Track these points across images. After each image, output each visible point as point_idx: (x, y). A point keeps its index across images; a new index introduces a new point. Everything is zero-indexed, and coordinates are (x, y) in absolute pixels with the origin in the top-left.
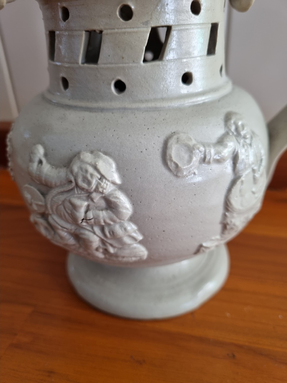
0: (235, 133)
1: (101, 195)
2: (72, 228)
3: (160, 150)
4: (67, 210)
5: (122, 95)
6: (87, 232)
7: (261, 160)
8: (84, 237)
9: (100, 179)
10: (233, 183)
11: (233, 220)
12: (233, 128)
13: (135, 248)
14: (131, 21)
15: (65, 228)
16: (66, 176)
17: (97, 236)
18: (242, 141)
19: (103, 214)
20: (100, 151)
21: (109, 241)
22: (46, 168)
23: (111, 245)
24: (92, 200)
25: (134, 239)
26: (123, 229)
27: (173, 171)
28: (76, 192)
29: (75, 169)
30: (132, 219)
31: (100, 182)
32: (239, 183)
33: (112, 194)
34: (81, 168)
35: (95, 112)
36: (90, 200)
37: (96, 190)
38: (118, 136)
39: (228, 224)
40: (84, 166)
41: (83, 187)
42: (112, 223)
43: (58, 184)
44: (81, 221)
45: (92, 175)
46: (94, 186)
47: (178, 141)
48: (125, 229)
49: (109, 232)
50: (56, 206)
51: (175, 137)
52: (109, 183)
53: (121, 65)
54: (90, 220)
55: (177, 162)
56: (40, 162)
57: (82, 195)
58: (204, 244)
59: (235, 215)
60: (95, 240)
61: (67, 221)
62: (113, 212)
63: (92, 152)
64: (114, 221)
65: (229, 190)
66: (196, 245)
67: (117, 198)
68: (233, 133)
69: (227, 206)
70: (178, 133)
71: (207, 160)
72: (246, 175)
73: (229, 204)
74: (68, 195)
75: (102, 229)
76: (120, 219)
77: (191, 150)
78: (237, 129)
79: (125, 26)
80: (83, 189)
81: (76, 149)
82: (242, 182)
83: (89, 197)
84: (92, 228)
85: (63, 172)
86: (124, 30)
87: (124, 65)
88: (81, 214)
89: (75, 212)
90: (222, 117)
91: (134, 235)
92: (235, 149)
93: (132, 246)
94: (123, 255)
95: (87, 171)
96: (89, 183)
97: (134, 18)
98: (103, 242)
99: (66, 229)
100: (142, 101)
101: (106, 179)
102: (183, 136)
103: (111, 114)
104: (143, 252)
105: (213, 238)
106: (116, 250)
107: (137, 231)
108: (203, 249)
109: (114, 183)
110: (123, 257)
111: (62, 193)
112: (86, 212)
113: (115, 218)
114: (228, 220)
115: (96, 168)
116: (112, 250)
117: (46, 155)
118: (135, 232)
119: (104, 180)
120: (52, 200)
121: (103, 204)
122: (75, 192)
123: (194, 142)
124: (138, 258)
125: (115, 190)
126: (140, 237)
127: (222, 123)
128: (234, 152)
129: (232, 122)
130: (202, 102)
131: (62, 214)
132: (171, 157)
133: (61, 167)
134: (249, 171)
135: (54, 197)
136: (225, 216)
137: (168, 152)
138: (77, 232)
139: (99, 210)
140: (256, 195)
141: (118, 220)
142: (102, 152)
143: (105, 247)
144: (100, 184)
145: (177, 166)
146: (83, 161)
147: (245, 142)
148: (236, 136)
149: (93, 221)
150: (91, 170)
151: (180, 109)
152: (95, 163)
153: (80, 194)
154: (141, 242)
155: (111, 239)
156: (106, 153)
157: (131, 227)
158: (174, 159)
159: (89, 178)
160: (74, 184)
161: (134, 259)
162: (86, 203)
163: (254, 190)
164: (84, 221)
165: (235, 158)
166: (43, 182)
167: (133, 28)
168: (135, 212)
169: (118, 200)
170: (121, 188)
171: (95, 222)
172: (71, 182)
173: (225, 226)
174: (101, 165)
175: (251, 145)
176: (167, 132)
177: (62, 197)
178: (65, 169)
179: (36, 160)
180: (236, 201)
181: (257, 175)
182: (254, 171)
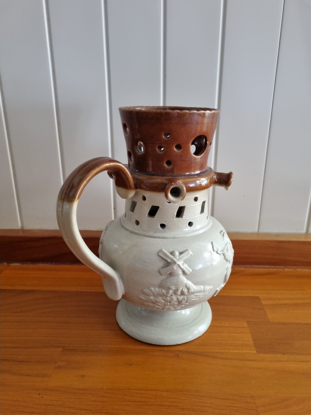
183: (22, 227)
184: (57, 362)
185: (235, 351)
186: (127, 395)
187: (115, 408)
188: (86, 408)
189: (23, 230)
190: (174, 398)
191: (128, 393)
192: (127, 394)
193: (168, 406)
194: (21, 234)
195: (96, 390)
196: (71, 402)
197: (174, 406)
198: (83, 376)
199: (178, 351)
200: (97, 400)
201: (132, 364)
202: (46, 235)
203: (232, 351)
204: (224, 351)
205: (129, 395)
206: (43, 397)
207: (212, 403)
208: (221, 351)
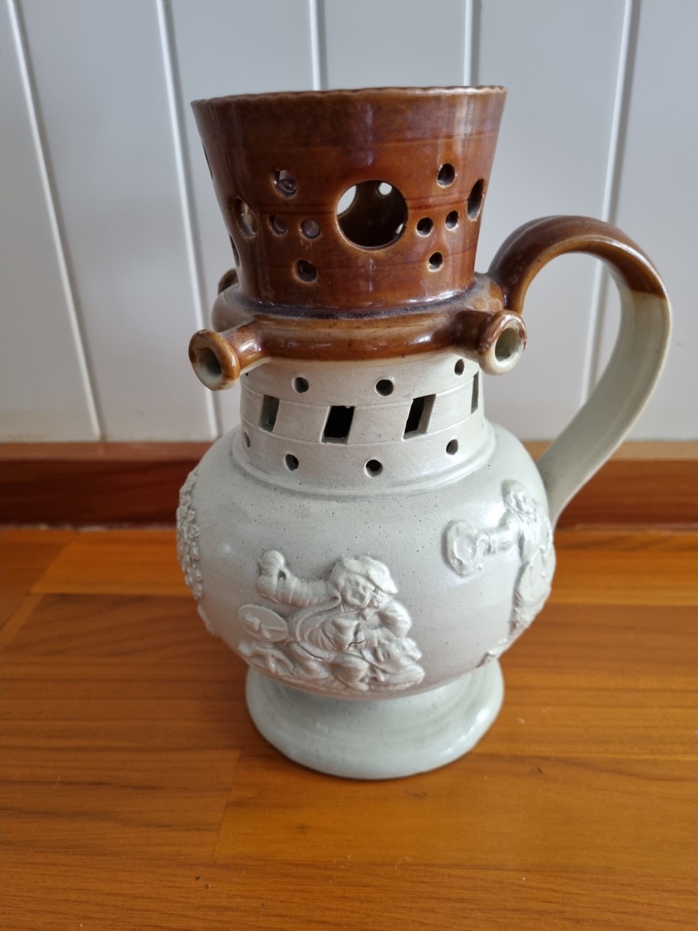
0: (517, 509)
1: (375, 611)
2: (330, 656)
3: (439, 546)
4: (328, 634)
5: (377, 478)
6: (353, 659)
7: (548, 535)
8: (350, 665)
9: (374, 591)
10: (522, 571)
11: (524, 616)
12: (513, 504)
13: (411, 671)
14: (390, 396)
15: (318, 657)
16: (327, 592)
17: (367, 661)
18: (525, 518)
19: (377, 633)
20: (367, 555)
21: (382, 666)
22: (294, 583)
23: (384, 672)
24: (364, 618)
25: (412, 658)
26: (400, 648)
27: (457, 569)
28: (343, 610)
29: (342, 582)
30: (411, 634)
31: (375, 594)
32: (527, 570)
33: (389, 607)
34: (349, 581)
35: (345, 501)
36: (360, 618)
37: (371, 605)
38: (385, 535)
39: (517, 622)
40: (353, 577)
41: (354, 603)
42: (387, 643)
43: (315, 601)
44: (347, 646)
45: (365, 588)
46: (367, 601)
47: (458, 533)
48: (403, 648)
49: (384, 655)
50: (310, 630)
51: (454, 528)
52: (384, 594)
53: (378, 444)
54: (360, 642)
55: (461, 558)
56: (282, 575)
57: (350, 614)
58: (491, 652)
59: (525, 609)
60: (363, 668)
61: (325, 648)
62: (390, 629)
63: (357, 558)
64: (389, 640)
65: (518, 581)
66: (481, 654)
67: (395, 611)
68: (514, 510)
69: (517, 600)
70: (456, 522)
71: (492, 550)
72: (533, 558)
73: (519, 598)
74: (330, 615)
75: (375, 653)
76: (398, 636)
77: (473, 540)
78: (518, 505)
79: (384, 402)
80: (353, 606)
81: (333, 556)
82: (531, 568)
83: (360, 614)
84: (361, 652)
85: (320, 587)
86: (382, 406)
87: (381, 444)
88: (349, 637)
89: (342, 636)
90: (498, 490)
91: (411, 653)
92: (520, 530)
93: (407, 669)
94: (396, 681)
95: (357, 584)
96: (362, 598)
97: (394, 392)
98: (372, 668)
99: (321, 658)
100: (402, 484)
101: (382, 590)
102: (462, 525)
103: (367, 503)
104: (419, 673)
105: (500, 642)
106: (388, 676)
107: (415, 649)
108: (489, 658)
109: (390, 594)
110: (395, 685)
111: (320, 613)
112: (356, 634)
113: (392, 635)
114: (518, 618)
115: (368, 578)
116: (382, 678)
117: (288, 564)
118: (413, 649)
119: (379, 591)
120: (303, 623)
121: (376, 619)
122: (340, 610)
123: (476, 531)
124: (413, 683)
125: (391, 602)
126: (418, 655)
127: (501, 498)
128: (519, 534)
129: (511, 495)
130: (470, 473)
131: (319, 640)
132: (453, 553)
133: (314, 580)
134: (538, 552)
135: (306, 619)
136: (514, 612)
137: (449, 547)
138: (339, 661)
139: (372, 629)
140: (547, 579)
141: (395, 638)
142: (369, 556)
143: (374, 675)
144: (375, 597)
145: (460, 563)
146: (349, 571)
147: (529, 518)
148: (518, 513)
149: (364, 643)
150: (362, 581)
151: (449, 488)
152: (367, 572)
153: (348, 612)
154: (419, 662)
155: (385, 663)
156: (375, 558)
157: (409, 644)
158: (457, 555)
159: (362, 591)
160: (340, 601)
161: (408, 685)
162: (356, 623)
163: (544, 574)
164: (353, 645)
165: (521, 541)
166: (290, 601)
167: (393, 402)
168: (414, 625)
169: (397, 614)
170: (397, 598)
171: (366, 646)
172: (335, 598)
173: (513, 625)
174: (374, 574)
175: (535, 520)
176: (443, 523)
177: (321, 619)
178: (322, 581)
179: (275, 573)
180: (527, 593)
181: (546, 556)
182: (542, 551)
183: (103, 436)
184: (230, 790)
185: (688, 758)
186: (423, 882)
187: (399, 919)
188: (323, 919)
189: (104, 444)
190: (550, 890)
191: (426, 876)
192: (425, 879)
193: (540, 913)
194: (101, 455)
195: (342, 867)
196: (282, 902)
197: (554, 913)
198: (302, 827)
199: (539, 758)
200: (347, 895)
201: (425, 794)
202: (165, 455)
203: (679, 757)
204: (658, 757)
205: (429, 882)
206: (208, 887)
207: (651, 904)
208: (652, 757)
